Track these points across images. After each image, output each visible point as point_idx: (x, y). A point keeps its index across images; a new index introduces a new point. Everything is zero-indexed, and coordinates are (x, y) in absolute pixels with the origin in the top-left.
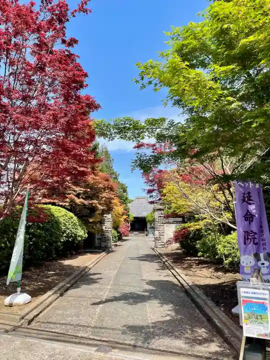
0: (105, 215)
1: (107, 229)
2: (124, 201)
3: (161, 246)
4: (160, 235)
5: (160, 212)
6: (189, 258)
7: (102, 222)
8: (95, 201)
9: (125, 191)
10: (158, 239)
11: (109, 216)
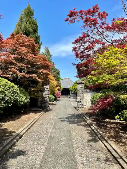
0: (45, 86)
1: (46, 95)
2: (58, 79)
3: (81, 107)
4: (80, 100)
5: (81, 85)
6: (107, 120)
7: (42, 91)
8: (35, 75)
9: (58, 73)
10: (80, 102)
11: (47, 87)
